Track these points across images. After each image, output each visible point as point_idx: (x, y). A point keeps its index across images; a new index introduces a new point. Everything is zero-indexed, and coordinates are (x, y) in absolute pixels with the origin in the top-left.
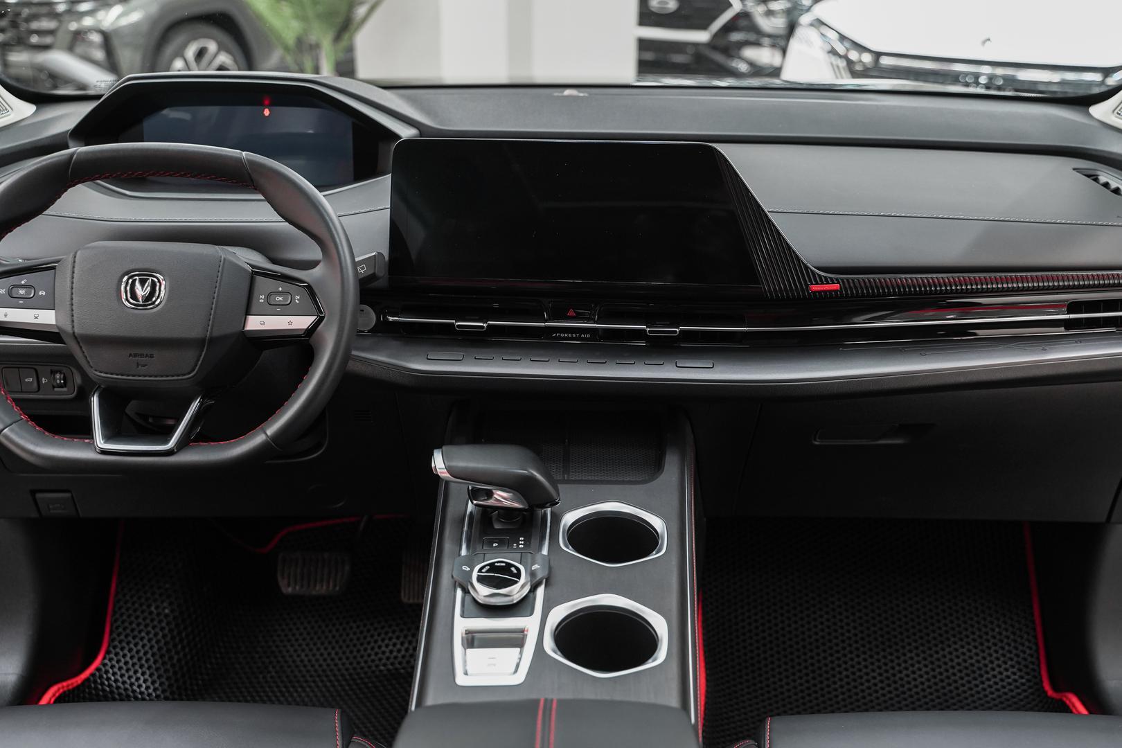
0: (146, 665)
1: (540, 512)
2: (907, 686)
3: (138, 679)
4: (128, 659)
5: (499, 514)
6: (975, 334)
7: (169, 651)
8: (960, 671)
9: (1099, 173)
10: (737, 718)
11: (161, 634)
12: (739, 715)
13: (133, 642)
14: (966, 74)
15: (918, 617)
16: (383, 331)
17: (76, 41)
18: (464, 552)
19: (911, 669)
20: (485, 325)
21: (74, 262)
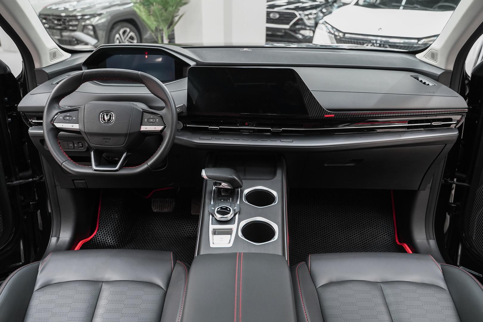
0: (110, 234)
1: (237, 190)
2: (353, 241)
3: (108, 239)
4: (104, 232)
5: (223, 190)
6: (377, 131)
7: (117, 229)
8: (370, 236)
9: (419, 77)
10: (299, 251)
11: (115, 224)
12: (299, 250)
13: (106, 227)
14: (373, 40)
15: (357, 219)
16: (185, 129)
17: (84, 29)
18: (212, 203)
19: (354, 236)
20: (218, 128)
21: (84, 108)
